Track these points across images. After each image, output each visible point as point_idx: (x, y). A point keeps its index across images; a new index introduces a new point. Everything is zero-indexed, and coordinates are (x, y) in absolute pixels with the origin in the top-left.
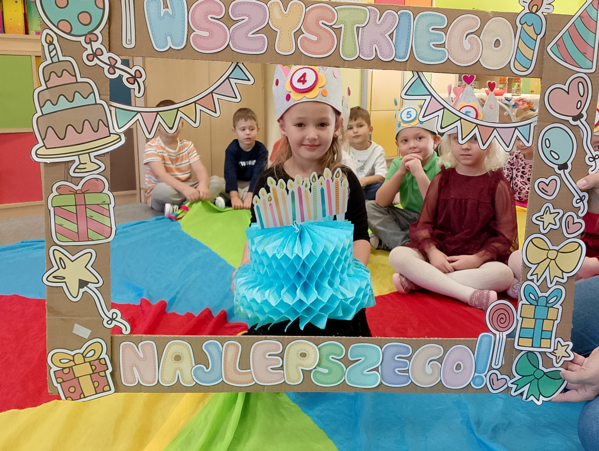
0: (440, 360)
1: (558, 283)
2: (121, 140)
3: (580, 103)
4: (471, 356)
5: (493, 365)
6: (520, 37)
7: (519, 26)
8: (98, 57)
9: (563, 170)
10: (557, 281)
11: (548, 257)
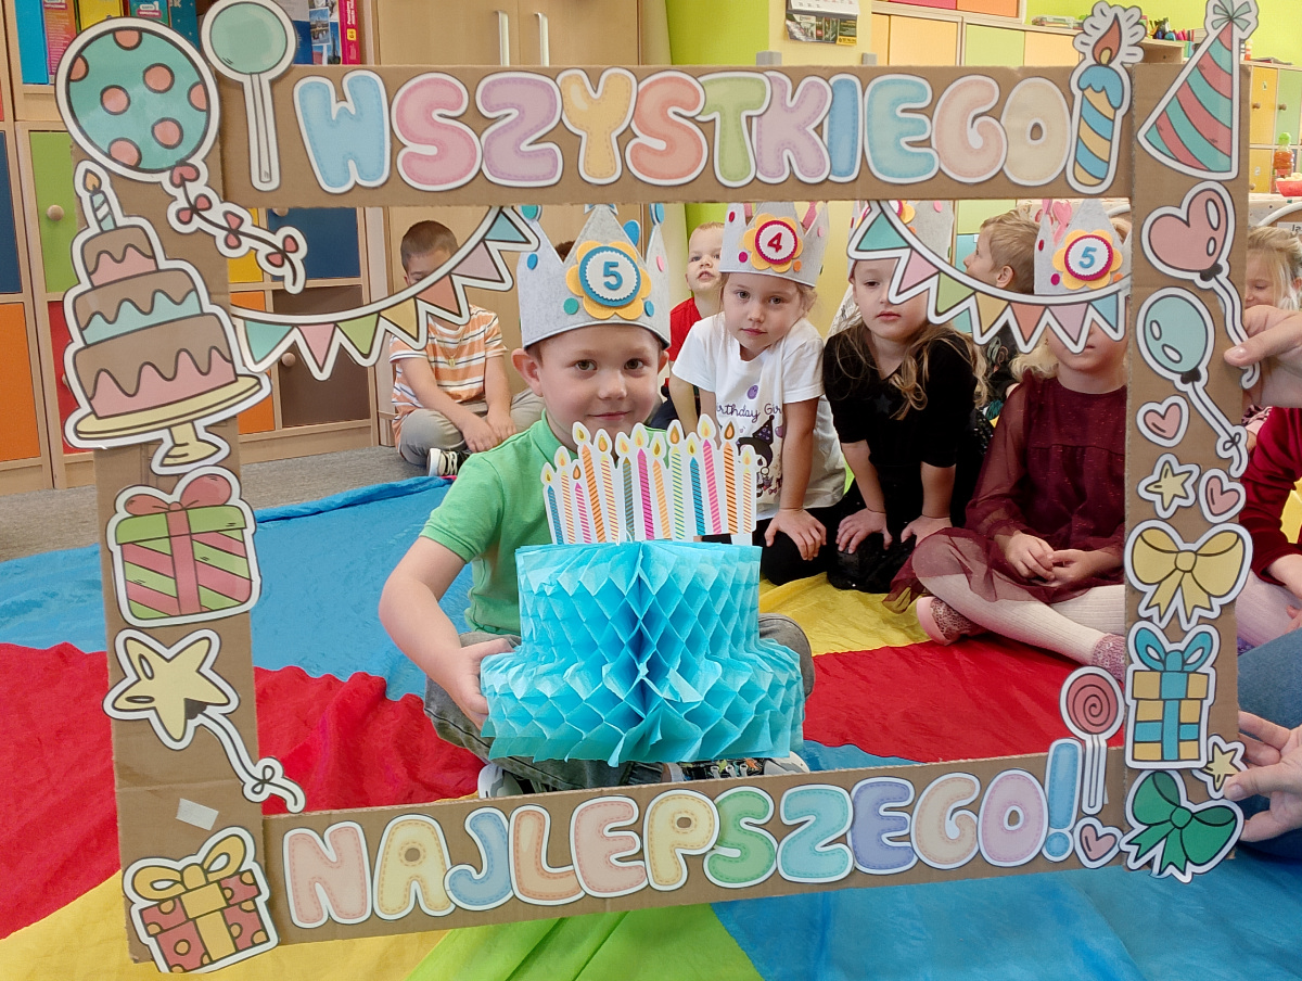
0: (974, 807)
1: (1202, 620)
2: (261, 388)
3: (1212, 242)
4: (1037, 792)
5: (1086, 809)
6: (1081, 116)
7: (1078, 94)
8: (203, 213)
9: (1190, 384)
10: (1200, 617)
11: (1177, 568)
